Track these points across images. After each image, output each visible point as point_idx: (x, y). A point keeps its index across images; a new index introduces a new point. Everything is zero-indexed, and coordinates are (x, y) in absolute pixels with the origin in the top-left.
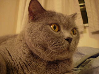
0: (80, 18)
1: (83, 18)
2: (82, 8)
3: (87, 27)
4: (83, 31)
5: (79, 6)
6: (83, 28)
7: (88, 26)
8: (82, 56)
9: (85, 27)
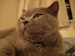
0: (66, 16)
1: (68, 15)
2: (68, 8)
3: (71, 23)
4: (68, 25)
5: (66, 7)
6: (69, 23)
7: (73, 22)
8: (69, 44)
9: (70, 23)
